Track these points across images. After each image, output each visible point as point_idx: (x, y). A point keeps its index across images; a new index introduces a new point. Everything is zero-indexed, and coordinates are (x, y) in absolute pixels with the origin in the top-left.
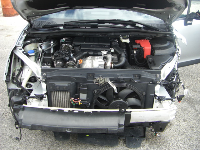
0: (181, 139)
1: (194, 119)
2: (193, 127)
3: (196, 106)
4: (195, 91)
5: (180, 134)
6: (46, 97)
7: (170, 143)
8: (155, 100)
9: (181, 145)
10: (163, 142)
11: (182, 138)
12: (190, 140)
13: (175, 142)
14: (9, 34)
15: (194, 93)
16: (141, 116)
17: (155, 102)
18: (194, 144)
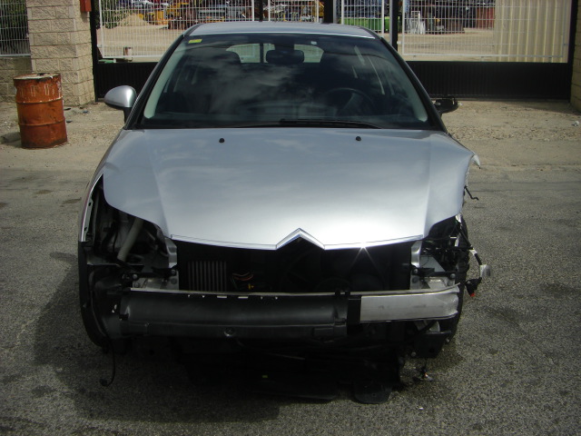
0: (482, 386)
1: (515, 349)
2: (512, 363)
3: (521, 324)
4: (520, 297)
5: (481, 377)
6: (175, 275)
7: (457, 393)
8: (412, 277)
9: (485, 396)
10: (441, 392)
11: (485, 383)
12: (503, 386)
13: (468, 391)
14: (43, 188)
15: (517, 299)
16: (383, 307)
17: (413, 282)
18: (514, 393)
